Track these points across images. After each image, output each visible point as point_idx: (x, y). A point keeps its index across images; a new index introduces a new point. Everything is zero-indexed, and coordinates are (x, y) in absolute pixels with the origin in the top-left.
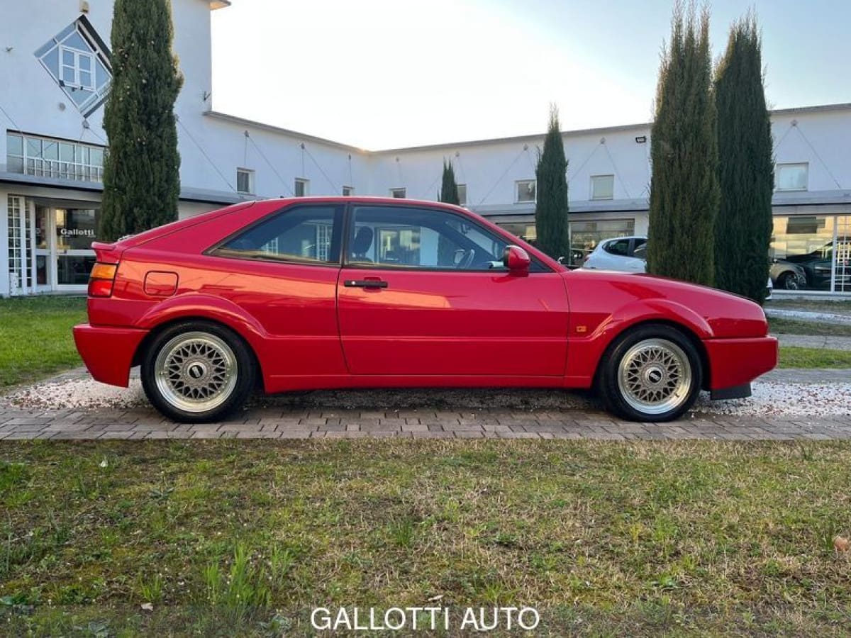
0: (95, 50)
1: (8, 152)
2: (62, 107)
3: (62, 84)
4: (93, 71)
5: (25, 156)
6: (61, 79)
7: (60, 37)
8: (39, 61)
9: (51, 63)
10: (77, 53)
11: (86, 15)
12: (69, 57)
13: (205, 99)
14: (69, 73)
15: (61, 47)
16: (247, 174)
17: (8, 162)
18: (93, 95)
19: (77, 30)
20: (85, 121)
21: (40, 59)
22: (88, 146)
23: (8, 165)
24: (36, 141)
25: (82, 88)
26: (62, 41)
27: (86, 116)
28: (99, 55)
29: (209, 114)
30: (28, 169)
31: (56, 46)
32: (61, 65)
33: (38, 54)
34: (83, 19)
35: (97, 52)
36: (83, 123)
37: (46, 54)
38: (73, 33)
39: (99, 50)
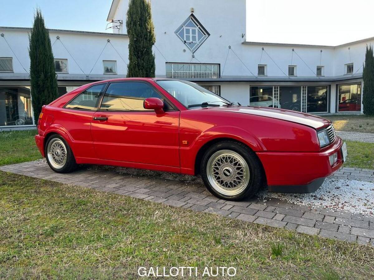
0: (198, 26)
1: (166, 70)
2: (185, 51)
3: (185, 42)
4: (197, 35)
5: (173, 71)
6: (185, 40)
7: (184, 24)
8: (177, 35)
9: (181, 35)
10: (191, 29)
11: (193, 13)
12: (188, 31)
13: (243, 37)
14: (188, 38)
15: (185, 28)
16: (264, 67)
17: (166, 73)
18: (197, 44)
19: (191, 20)
20: (193, 55)
21: (177, 34)
22: (195, 64)
23: (166, 75)
24: (176, 65)
25: (192, 42)
26: (185, 26)
27: (193, 53)
28: (199, 28)
29: (245, 43)
30: (174, 76)
31: (183, 28)
32: (185, 35)
33: (176, 32)
34: (192, 15)
35: (198, 27)
36: (192, 56)
37: (179, 32)
38: (190, 21)
39: (199, 26)
